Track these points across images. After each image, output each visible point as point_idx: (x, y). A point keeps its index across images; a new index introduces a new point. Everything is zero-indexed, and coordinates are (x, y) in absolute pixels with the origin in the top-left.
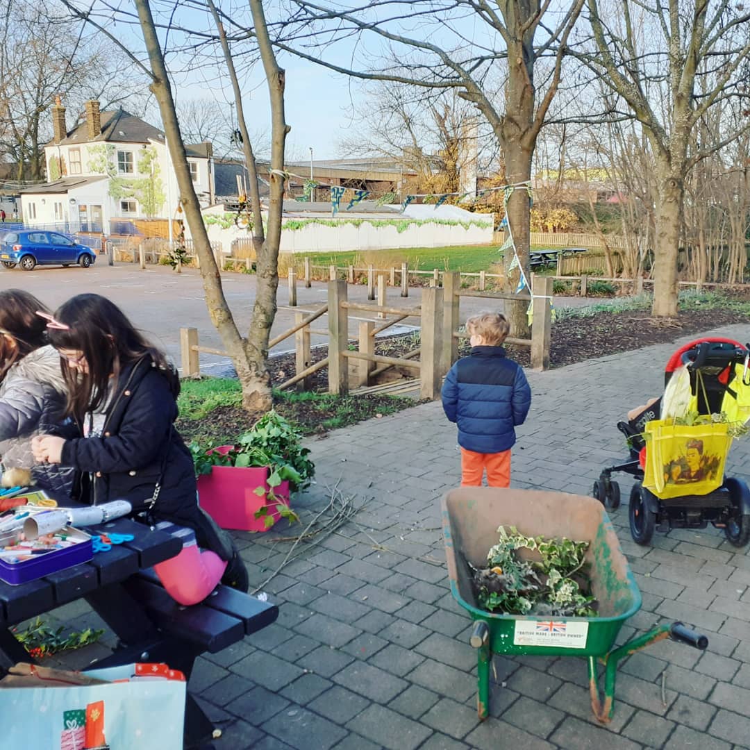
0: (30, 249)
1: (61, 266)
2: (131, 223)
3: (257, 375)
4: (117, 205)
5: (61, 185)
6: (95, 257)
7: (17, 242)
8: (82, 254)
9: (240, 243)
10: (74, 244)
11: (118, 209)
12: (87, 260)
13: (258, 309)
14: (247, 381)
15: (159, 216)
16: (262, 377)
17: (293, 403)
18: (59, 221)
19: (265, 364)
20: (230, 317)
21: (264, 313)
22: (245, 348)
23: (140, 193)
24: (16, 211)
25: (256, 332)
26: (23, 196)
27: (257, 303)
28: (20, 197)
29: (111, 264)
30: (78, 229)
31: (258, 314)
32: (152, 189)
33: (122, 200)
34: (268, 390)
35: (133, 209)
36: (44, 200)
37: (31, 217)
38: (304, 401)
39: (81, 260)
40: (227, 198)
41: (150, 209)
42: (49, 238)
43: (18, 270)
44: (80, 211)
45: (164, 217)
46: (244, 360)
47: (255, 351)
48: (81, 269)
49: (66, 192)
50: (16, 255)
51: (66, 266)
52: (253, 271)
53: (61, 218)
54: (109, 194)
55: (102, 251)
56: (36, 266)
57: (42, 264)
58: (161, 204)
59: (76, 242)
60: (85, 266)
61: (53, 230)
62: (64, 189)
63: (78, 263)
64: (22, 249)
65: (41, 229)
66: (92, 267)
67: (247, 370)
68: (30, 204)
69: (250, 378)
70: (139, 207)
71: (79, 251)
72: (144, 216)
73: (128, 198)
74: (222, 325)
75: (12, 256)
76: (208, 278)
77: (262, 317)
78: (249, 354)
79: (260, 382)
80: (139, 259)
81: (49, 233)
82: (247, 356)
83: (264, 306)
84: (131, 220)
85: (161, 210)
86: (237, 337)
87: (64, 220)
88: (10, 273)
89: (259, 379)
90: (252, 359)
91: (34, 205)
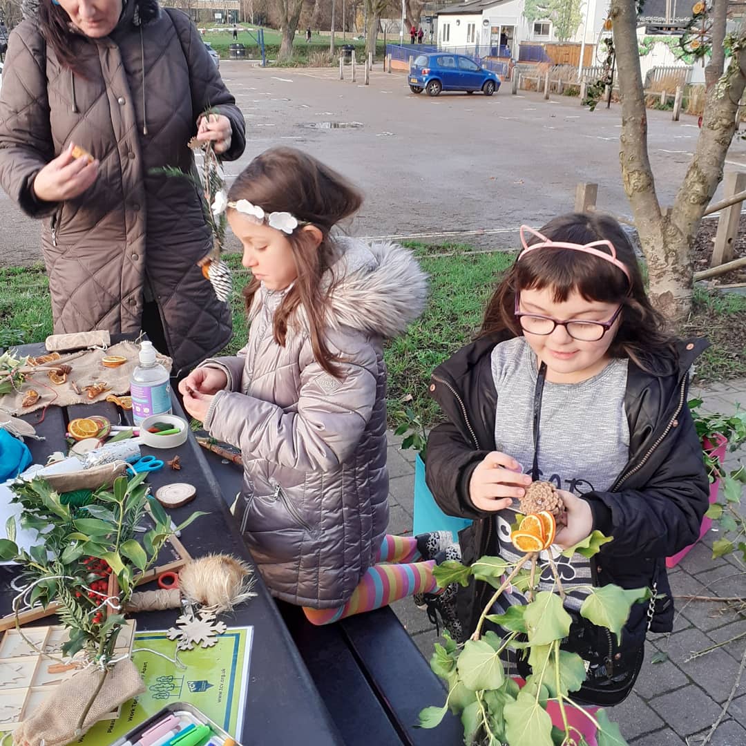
0: (438, 74)
1: (466, 92)
2: (541, 47)
3: (675, 271)
4: (530, 28)
5: (478, 4)
6: (499, 84)
7: (426, 67)
8: (487, 81)
9: (658, 73)
10: (481, 70)
11: (530, 32)
12: (491, 88)
13: (693, 176)
14: (659, 276)
15: (572, 40)
16: (682, 274)
17: (719, 314)
18: (471, 43)
19: (689, 256)
20: (650, 183)
21: (703, 183)
22: (664, 231)
23: (556, 14)
24: (432, 32)
25: (685, 209)
26: (440, 17)
27: (695, 167)
28: (437, 17)
29: (514, 93)
30: (488, 53)
31: (693, 183)
32: (569, 9)
33: (536, 21)
34: (686, 293)
35: (546, 32)
36: (458, 21)
37: (444, 40)
38: (735, 313)
39: (485, 87)
40: (651, 18)
41: (563, 32)
42: (457, 62)
43: (424, 95)
44: (492, 33)
45: (577, 41)
46: (660, 247)
47: (678, 235)
48: (485, 97)
49: (481, 12)
50: (424, 79)
51: (470, 93)
52: (668, 107)
53: (473, 41)
54: (524, 14)
55: (508, 78)
56: (442, 92)
57: (447, 90)
58: (577, 27)
59: (483, 67)
60: (487, 94)
61: (463, 54)
62: (480, 8)
63: (482, 90)
64: (431, 73)
65: (453, 52)
66: (495, 95)
67: (662, 260)
68: (445, 25)
69: (664, 273)
70: (552, 30)
71: (485, 77)
72: (556, 40)
73: (542, 20)
74: (638, 195)
75: (420, 81)
76: (629, 125)
77: (698, 188)
78: (669, 239)
79: (678, 280)
80: (543, 88)
81: (457, 57)
82: (665, 242)
83: (704, 171)
84: (542, 44)
85: (575, 34)
86: (655, 213)
87: (475, 43)
88: (416, 98)
89: (676, 276)
90: (671, 246)
91: (449, 25)
